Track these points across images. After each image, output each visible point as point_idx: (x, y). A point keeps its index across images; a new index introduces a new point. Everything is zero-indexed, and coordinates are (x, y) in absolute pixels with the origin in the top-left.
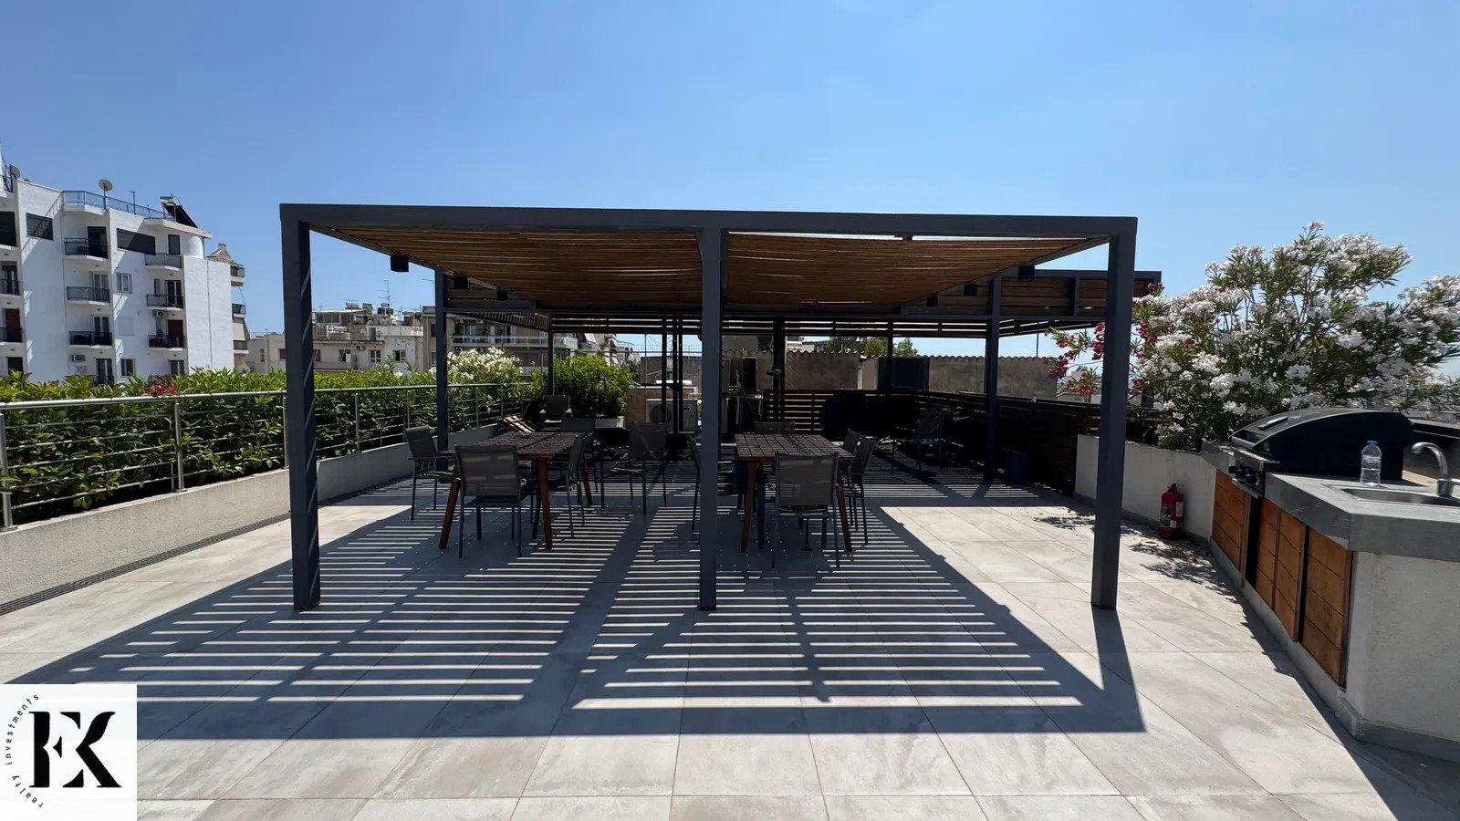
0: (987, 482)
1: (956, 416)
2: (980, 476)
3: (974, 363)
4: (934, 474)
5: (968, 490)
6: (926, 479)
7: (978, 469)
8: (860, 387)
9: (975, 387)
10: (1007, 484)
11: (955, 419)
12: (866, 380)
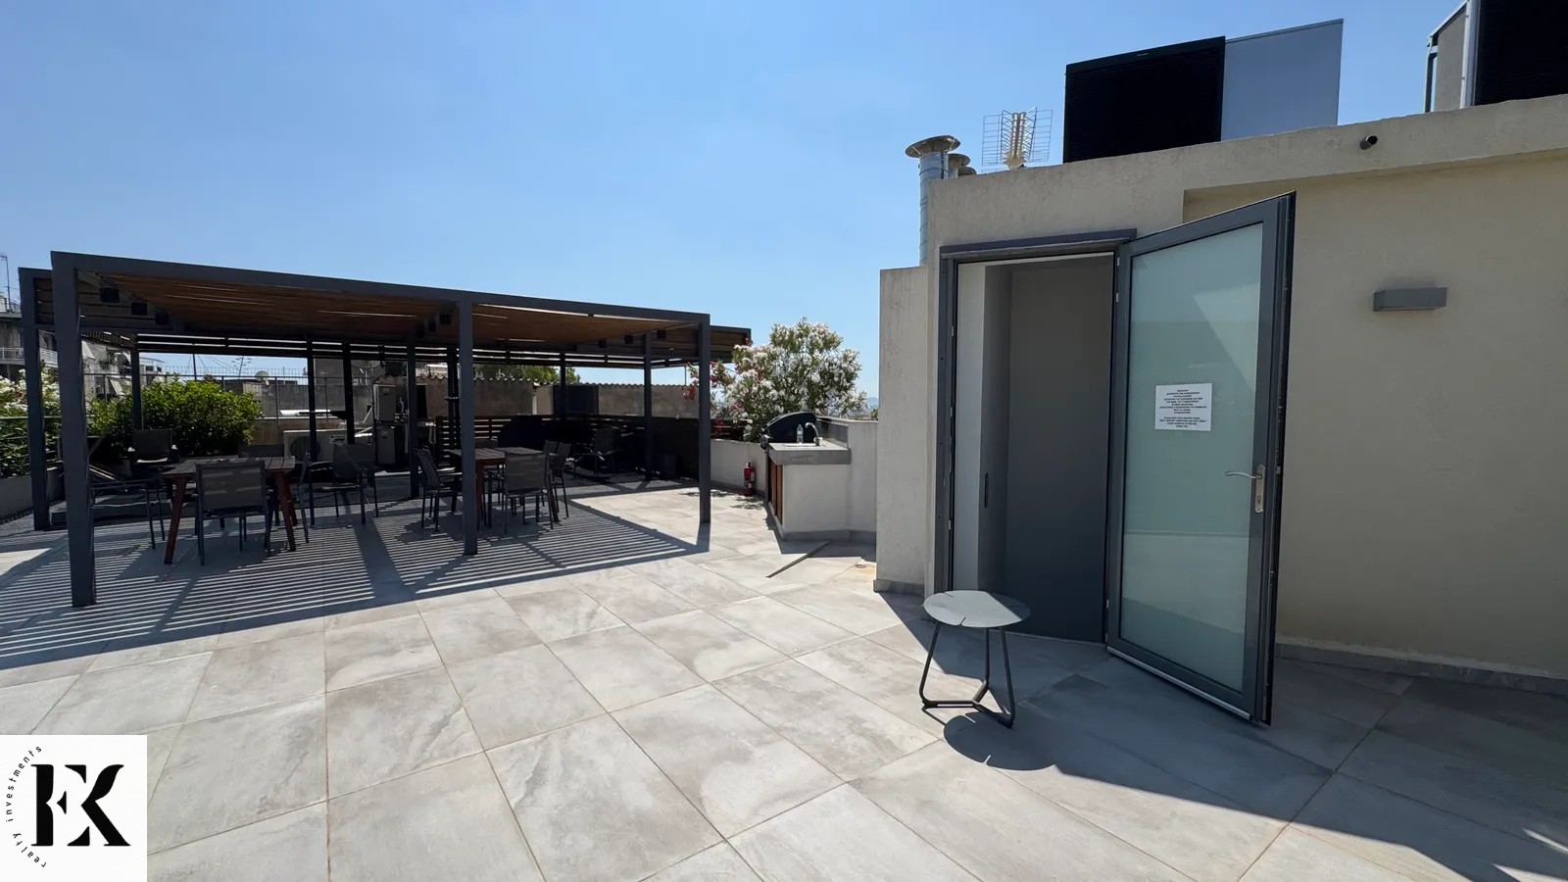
0: (649, 479)
1: (624, 433)
2: (644, 477)
3: (636, 390)
4: (608, 478)
5: (634, 485)
6: (603, 481)
7: (641, 473)
8: (535, 413)
9: (636, 410)
10: (661, 479)
11: (623, 435)
12: (540, 405)
